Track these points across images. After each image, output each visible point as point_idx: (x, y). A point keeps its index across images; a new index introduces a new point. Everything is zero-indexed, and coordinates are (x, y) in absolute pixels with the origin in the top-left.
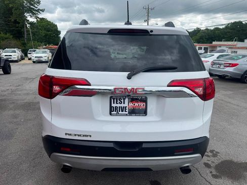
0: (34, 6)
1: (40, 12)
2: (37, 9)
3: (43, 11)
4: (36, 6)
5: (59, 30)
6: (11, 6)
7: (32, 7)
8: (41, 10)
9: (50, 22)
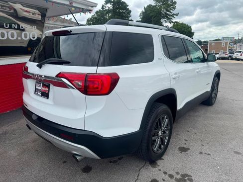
0: (170, 12)
1: (175, 16)
2: (171, 14)
3: (177, 15)
4: (171, 11)
5: (192, 31)
6: (151, 14)
7: (168, 13)
8: (175, 15)
9: (185, 24)
